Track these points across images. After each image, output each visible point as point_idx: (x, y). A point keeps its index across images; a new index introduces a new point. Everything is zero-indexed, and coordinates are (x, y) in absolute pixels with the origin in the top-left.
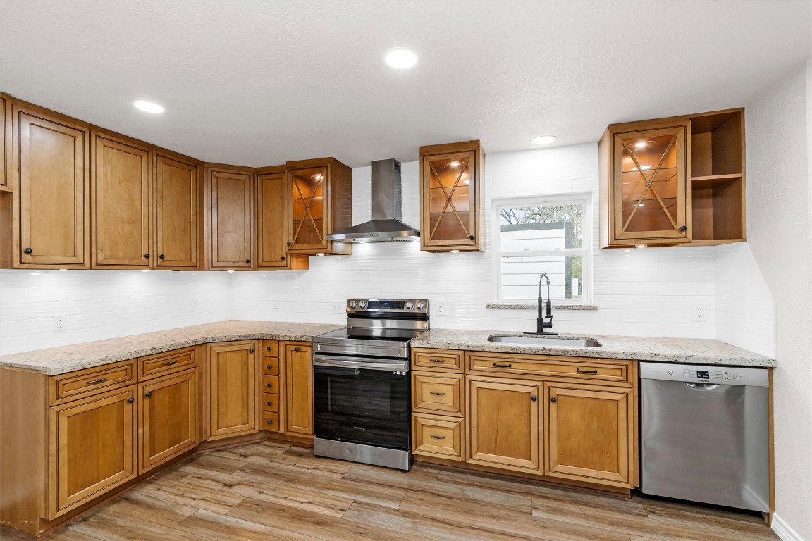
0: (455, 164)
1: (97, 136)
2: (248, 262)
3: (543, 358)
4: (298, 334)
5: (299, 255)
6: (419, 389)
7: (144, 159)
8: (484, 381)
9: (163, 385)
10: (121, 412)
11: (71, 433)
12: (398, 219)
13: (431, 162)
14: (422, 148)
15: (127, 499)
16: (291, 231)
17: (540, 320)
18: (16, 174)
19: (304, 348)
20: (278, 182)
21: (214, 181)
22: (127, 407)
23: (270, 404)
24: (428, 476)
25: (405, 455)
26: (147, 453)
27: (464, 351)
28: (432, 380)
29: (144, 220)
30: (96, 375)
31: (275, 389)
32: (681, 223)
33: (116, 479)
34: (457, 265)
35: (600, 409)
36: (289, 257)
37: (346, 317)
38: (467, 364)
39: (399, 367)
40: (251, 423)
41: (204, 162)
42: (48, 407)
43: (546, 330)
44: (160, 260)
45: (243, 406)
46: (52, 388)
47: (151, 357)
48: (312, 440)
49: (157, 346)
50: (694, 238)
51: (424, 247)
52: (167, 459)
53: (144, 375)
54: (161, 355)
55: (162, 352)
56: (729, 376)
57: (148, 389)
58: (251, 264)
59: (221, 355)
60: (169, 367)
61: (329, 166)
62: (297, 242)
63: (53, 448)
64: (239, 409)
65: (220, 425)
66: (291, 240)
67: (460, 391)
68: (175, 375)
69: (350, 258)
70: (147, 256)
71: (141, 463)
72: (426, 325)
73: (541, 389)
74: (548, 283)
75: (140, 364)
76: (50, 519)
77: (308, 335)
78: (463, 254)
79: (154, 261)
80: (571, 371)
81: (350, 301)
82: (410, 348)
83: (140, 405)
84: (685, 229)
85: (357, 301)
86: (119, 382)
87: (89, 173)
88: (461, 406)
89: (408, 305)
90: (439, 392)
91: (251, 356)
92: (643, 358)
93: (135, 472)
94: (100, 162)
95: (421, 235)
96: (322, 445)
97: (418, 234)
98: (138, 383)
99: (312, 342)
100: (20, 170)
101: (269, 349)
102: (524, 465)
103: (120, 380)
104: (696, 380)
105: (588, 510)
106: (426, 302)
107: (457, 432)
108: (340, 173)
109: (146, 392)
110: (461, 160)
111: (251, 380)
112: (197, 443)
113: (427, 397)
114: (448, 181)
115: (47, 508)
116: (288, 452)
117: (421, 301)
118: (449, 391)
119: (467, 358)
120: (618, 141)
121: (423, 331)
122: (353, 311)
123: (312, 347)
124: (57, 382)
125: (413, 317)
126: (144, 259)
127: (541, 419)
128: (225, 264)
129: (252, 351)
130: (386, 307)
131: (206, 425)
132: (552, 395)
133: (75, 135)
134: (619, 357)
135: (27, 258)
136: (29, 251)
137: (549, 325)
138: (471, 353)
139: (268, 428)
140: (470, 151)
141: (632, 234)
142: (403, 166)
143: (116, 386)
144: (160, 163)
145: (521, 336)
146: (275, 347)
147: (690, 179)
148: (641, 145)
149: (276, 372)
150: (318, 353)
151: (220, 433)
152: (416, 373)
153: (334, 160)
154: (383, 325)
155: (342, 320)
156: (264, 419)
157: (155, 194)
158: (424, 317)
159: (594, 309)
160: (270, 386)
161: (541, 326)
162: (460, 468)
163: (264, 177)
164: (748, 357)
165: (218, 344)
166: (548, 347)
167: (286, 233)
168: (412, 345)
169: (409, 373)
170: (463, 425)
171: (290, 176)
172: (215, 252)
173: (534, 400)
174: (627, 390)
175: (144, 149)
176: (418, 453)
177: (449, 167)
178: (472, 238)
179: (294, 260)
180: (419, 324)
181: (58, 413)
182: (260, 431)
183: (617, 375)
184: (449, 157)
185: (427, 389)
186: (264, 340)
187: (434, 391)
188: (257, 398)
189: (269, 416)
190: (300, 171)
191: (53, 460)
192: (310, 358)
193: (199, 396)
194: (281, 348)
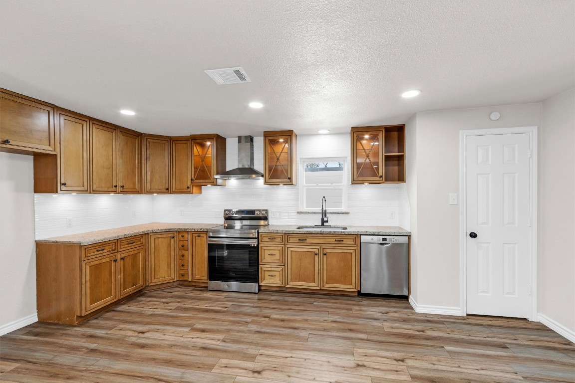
0: (281, 140)
1: (93, 123)
2: (168, 189)
3: (320, 235)
4: (198, 228)
5: (196, 186)
6: (263, 252)
7: (114, 134)
8: (294, 247)
9: (129, 254)
10: (111, 267)
11: (91, 275)
12: (252, 167)
13: (269, 140)
14: (264, 132)
15: (113, 311)
16: (193, 173)
17: (323, 219)
18: (59, 145)
19: (202, 235)
20: (185, 145)
21: (148, 144)
22: (113, 264)
23: (183, 266)
24: (267, 294)
25: (256, 286)
26: (122, 289)
27: (285, 233)
28: (269, 248)
29: (114, 167)
30: (100, 246)
31: (186, 258)
32: (380, 174)
33: (109, 300)
34: (282, 192)
35: (345, 257)
36: (191, 186)
37: (224, 220)
38: (286, 239)
39: (253, 243)
40: (173, 276)
41: (142, 134)
42: (81, 261)
43: (325, 224)
44: (121, 188)
45: (168, 268)
46: (83, 252)
47: (124, 239)
48: (207, 283)
49: (126, 233)
50: (385, 181)
51: (266, 182)
52: (131, 293)
53: (121, 248)
54: (128, 238)
55: (129, 237)
56: (394, 240)
57: (123, 256)
58: (168, 191)
59: (156, 240)
60: (131, 245)
61: (215, 139)
62: (197, 179)
63: (83, 281)
64: (166, 269)
65: (156, 277)
66: (193, 177)
67: (283, 253)
68: (135, 249)
69: (225, 187)
70: (116, 186)
71: (119, 293)
72: (266, 223)
73: (320, 250)
74: (325, 201)
75: (119, 242)
76: (83, 315)
77: (204, 228)
78: (285, 186)
79: (119, 189)
80: (333, 241)
81: (225, 210)
82: (258, 233)
83: (119, 263)
84: (381, 177)
85: (230, 211)
86: (110, 251)
87: (90, 142)
88: (283, 261)
89: (257, 212)
90: (273, 254)
91: (172, 240)
92: (362, 234)
93: (117, 298)
94: (94, 137)
95: (264, 176)
96: (213, 284)
97: (263, 176)
98: (118, 252)
99: (206, 232)
100: (60, 143)
101: (183, 236)
102: (312, 286)
103: (111, 250)
104: (382, 242)
105: (338, 301)
106: (267, 211)
107: (281, 272)
108: (220, 141)
109: (121, 257)
110: (284, 139)
111: (172, 253)
112: (144, 286)
113: (267, 257)
114: (278, 149)
115: (81, 310)
116: (193, 290)
117: (263, 210)
118: (277, 253)
119: (286, 237)
120: (355, 136)
121: (264, 226)
122: (227, 216)
123: (207, 234)
124: (85, 249)
125: (259, 219)
126: (114, 188)
127: (320, 263)
128: (154, 190)
129: (173, 238)
130: (245, 214)
131: (148, 277)
132: (324, 252)
133: (83, 123)
134: (352, 233)
135: (63, 188)
136: (64, 184)
137: (327, 222)
138: (288, 235)
139: (182, 279)
140: (289, 135)
141: (361, 179)
142: (255, 139)
143: (109, 253)
144: (121, 135)
145: (313, 227)
146: (186, 235)
147: (384, 154)
148: (367, 136)
149: (187, 248)
150: (210, 237)
151: (155, 281)
152: (262, 245)
153: (218, 135)
154: (241, 223)
155: (221, 221)
156: (179, 274)
157: (119, 153)
158: (266, 219)
159: (347, 213)
160: (183, 256)
161: (323, 222)
162: (283, 290)
163: (176, 142)
164: (401, 231)
165: (155, 234)
166: (323, 230)
167: (190, 174)
168: (260, 231)
169: (258, 245)
170: (284, 269)
171: (193, 143)
172: (148, 184)
173: (316, 255)
174: (355, 248)
175: (113, 128)
176: (262, 284)
177: (278, 142)
178: (289, 178)
179: (194, 188)
180: (262, 222)
181: (86, 264)
182: (177, 281)
183: (351, 242)
184: (278, 138)
185: (267, 253)
186: (179, 232)
187: (270, 254)
188: (175, 263)
189: (182, 272)
190: (198, 140)
191: (83, 287)
192: (206, 240)
193: (145, 261)
194: (189, 236)
